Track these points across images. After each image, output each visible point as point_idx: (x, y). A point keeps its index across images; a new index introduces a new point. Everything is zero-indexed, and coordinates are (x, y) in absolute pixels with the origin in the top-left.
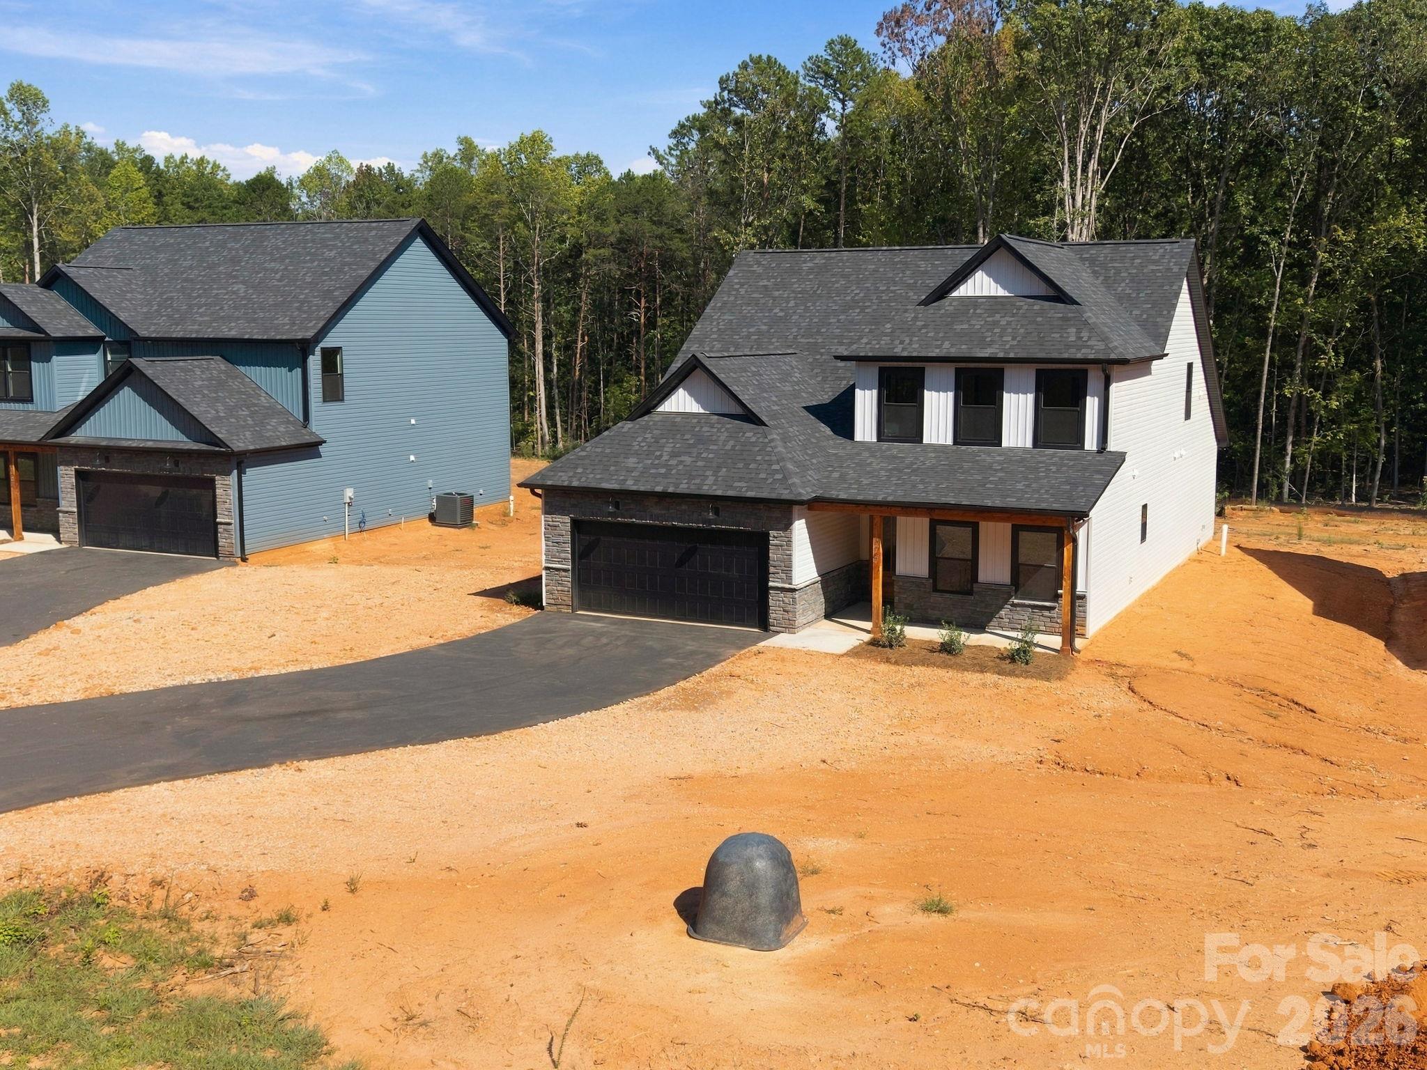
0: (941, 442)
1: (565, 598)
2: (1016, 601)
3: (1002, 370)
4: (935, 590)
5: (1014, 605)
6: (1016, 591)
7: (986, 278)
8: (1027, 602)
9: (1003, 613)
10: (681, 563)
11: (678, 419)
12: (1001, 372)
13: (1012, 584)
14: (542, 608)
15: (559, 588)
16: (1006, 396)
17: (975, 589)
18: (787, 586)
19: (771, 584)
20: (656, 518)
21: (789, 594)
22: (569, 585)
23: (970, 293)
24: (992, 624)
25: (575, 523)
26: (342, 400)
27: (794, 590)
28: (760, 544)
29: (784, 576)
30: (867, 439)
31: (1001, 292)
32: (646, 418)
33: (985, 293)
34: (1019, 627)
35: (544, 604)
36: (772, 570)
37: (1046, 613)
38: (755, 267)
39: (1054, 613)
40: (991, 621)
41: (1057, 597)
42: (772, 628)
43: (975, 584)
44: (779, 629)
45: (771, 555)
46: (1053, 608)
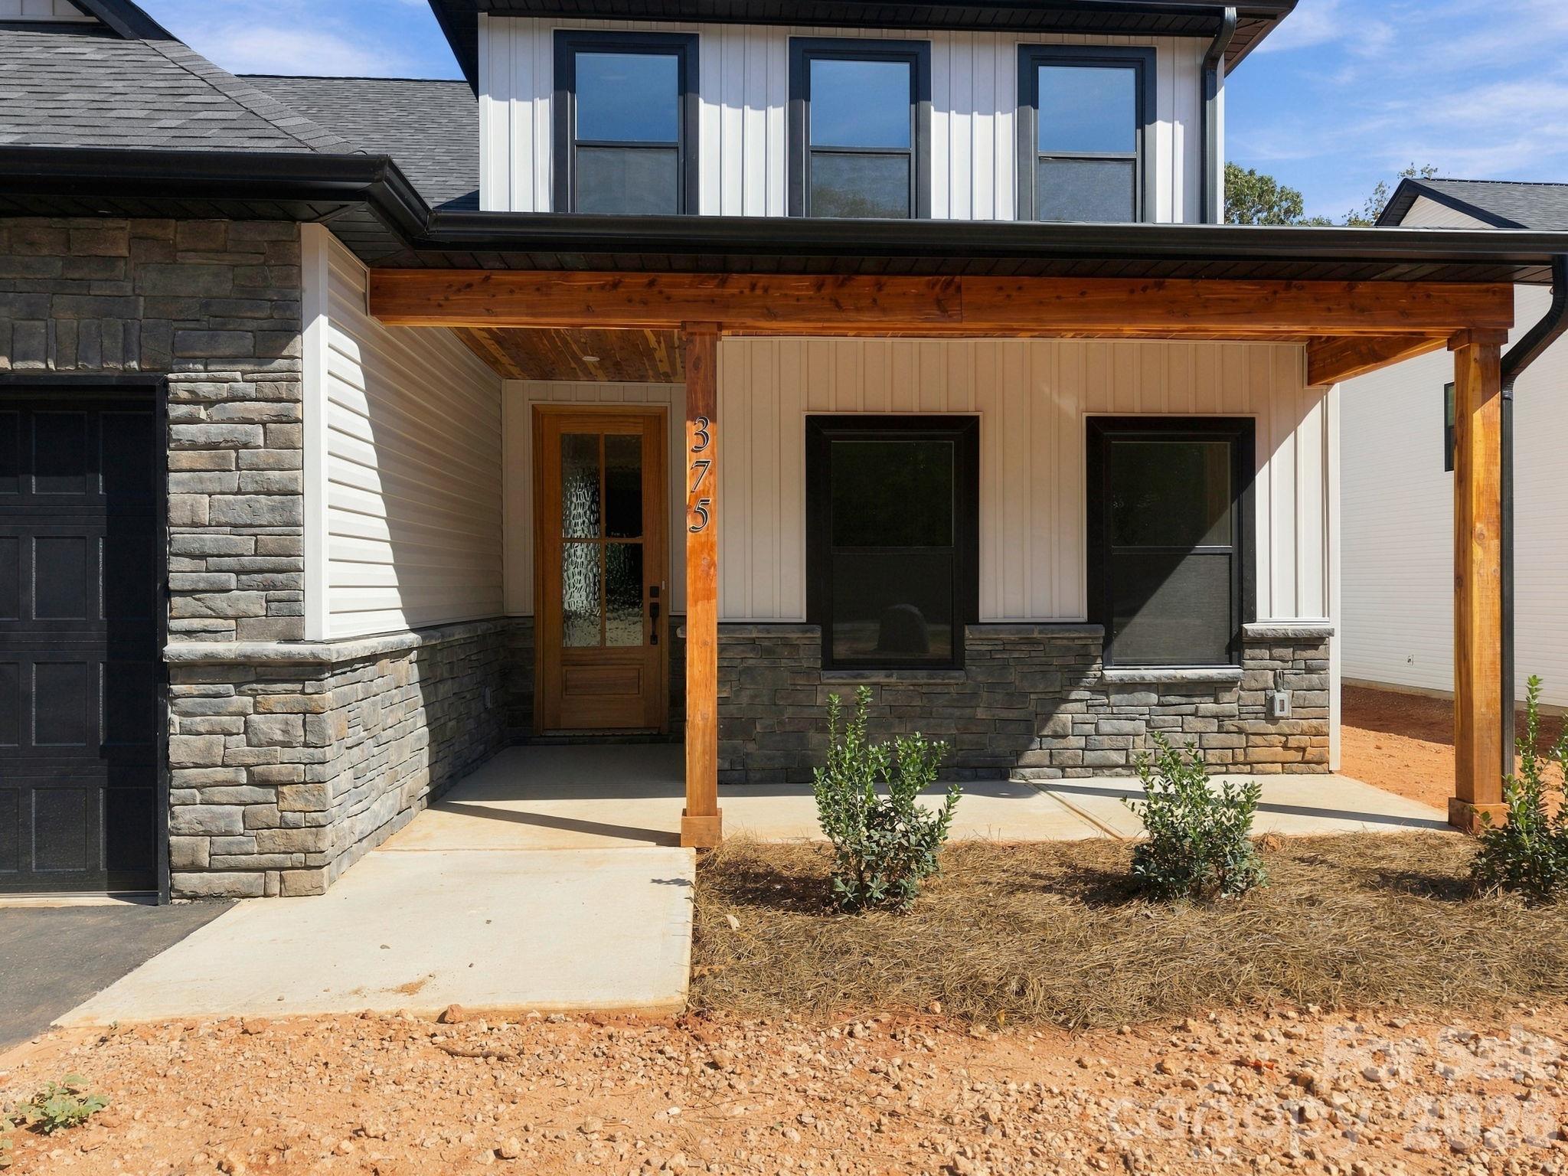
2: (1112, 674)
4: (831, 663)
5: (1104, 688)
6: (1107, 642)
8: (1150, 674)
9: (1064, 717)
13: (1093, 618)
16: (937, 124)
17: (971, 648)
18: (272, 648)
19: (175, 648)
21: (281, 695)
24: (1030, 757)
27: (312, 669)
29: (252, 602)
34: (1119, 758)
36: (180, 572)
37: (1208, 706)
39: (1229, 704)
40: (1027, 748)
41: (1236, 647)
42: (185, 880)
43: (968, 631)
44: (222, 881)
45: (173, 498)
46: (1228, 684)
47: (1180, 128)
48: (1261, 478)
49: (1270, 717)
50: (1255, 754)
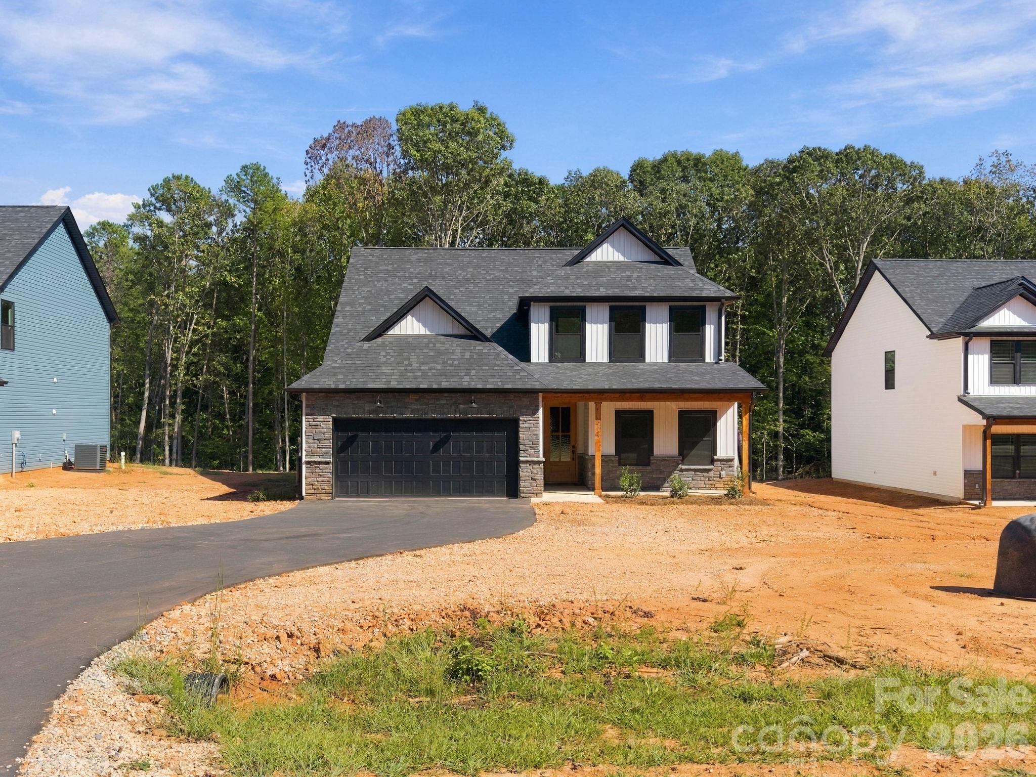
0: (600, 360)
1: (326, 488)
2: (684, 467)
3: (644, 308)
4: (620, 464)
5: (682, 470)
6: (683, 460)
7: (610, 249)
8: (693, 467)
9: (673, 477)
10: (436, 449)
11: (410, 340)
12: (643, 309)
13: (680, 455)
14: (301, 498)
15: (320, 479)
16: (648, 326)
17: (652, 461)
18: (535, 459)
19: (521, 459)
20: (417, 411)
21: (537, 466)
22: (331, 476)
23: (599, 259)
25: (335, 421)
26: (13, 350)
27: (541, 462)
28: (512, 427)
29: (532, 452)
30: (541, 360)
31: (622, 259)
32: (380, 340)
33: (611, 259)
35: (304, 494)
36: (522, 447)
37: (706, 474)
38: (371, 258)
39: (711, 474)
40: (664, 483)
41: (712, 462)
42: (522, 495)
43: (651, 458)
44: (527, 495)
45: (520, 435)
46: (711, 470)
47: (712, 327)
48: (718, 424)
49: (720, 477)
50: (717, 486)
